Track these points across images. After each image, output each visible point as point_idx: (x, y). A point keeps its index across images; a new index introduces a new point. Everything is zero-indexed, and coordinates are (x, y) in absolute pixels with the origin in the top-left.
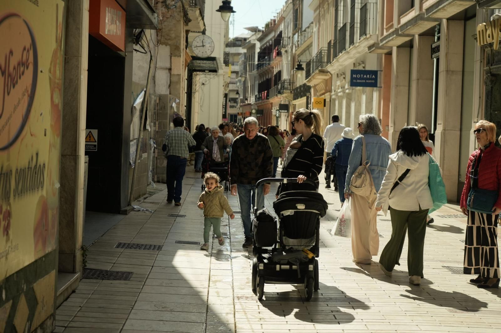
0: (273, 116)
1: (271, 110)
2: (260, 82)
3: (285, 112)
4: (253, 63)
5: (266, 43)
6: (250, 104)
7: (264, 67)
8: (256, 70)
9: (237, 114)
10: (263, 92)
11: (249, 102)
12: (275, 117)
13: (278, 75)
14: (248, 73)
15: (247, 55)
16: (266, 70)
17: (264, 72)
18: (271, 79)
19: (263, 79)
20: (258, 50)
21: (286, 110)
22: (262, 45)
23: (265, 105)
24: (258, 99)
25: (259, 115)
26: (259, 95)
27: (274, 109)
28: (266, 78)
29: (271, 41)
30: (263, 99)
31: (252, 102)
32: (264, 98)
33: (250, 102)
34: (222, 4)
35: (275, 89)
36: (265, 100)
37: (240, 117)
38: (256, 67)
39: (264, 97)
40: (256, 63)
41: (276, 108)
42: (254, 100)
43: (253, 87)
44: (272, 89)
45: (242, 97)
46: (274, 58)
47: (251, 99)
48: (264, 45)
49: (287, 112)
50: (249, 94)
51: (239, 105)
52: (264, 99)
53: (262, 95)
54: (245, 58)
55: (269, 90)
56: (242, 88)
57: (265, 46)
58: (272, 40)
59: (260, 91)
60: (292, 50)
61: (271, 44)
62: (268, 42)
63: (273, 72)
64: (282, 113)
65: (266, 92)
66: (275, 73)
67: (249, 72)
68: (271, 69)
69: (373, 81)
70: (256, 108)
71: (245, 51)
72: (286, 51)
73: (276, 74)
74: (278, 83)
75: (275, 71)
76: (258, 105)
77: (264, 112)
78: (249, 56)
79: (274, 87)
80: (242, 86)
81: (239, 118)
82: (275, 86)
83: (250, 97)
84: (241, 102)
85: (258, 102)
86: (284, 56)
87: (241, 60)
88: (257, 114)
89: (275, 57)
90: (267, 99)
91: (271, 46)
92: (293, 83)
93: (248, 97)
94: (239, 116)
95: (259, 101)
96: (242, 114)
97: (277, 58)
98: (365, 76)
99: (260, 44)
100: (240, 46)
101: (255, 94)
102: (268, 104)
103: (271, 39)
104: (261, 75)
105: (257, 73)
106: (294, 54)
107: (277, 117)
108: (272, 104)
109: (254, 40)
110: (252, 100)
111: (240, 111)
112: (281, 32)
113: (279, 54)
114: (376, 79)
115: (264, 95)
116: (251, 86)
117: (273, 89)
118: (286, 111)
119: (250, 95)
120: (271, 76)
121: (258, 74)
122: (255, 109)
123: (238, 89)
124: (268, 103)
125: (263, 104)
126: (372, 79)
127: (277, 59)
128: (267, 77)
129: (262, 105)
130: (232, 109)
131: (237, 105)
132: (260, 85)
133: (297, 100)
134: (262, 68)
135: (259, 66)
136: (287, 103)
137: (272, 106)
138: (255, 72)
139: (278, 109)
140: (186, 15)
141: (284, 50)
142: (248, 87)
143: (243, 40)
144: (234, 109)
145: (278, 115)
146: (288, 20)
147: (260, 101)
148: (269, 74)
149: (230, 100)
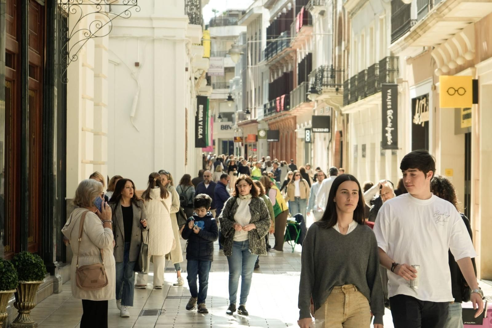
0: (297, 140)
1: (293, 131)
2: (272, 81)
3: (324, 132)
4: (254, 42)
5: (281, 9)
6: (255, 122)
7: (278, 52)
8: (264, 59)
9: (233, 140)
10: (278, 98)
11: (253, 118)
12: (304, 142)
13: (306, 61)
14: (250, 66)
15: (249, 36)
16: (283, 58)
17: (278, 62)
18: (292, 72)
19: (278, 75)
20: (266, 24)
21: (327, 128)
22: (273, 14)
23: (282, 120)
24: (269, 110)
25: (272, 140)
26: (271, 104)
27: (300, 127)
28: (282, 72)
29: (289, 5)
30: (278, 110)
31: (259, 117)
32: (280, 109)
33: (255, 117)
35: (302, 89)
36: (283, 112)
37: (239, 144)
38: (263, 54)
39: (280, 106)
40: (264, 46)
41: (304, 126)
42: (263, 114)
43: (259, 90)
44: (294, 90)
45: (240, 110)
46: (298, 30)
47: (257, 111)
48: (277, 13)
49: (329, 132)
50: (252, 105)
51: (236, 123)
52: (280, 111)
53: (275, 103)
54: (244, 42)
55: (289, 93)
56: (241, 94)
57: (280, 14)
58: (292, 2)
59: (272, 97)
60: (335, 7)
61: (290, 9)
62: (285, 6)
63: (296, 60)
64: (317, 135)
65: (283, 96)
66: (299, 61)
67: (252, 65)
68: (291, 54)
70: (267, 127)
71: (244, 30)
72: (322, 13)
73: (303, 61)
74: (307, 77)
75: (300, 56)
76: (270, 122)
77: (281, 134)
78: (252, 36)
79: (298, 87)
80: (241, 90)
81: (237, 146)
82: (302, 84)
83: (255, 108)
84: (239, 119)
85: (269, 116)
86: (317, 24)
87: (238, 46)
88: (268, 138)
89: (300, 28)
90: (286, 109)
91: (290, 11)
92: (340, 71)
93: (251, 109)
94: (237, 143)
95: (271, 114)
96: (241, 139)
97: (304, 29)
99: (270, 13)
100: (234, 24)
101: (264, 103)
102: (287, 119)
104: (273, 69)
105: (266, 65)
106: (340, 14)
107: (306, 142)
108: (295, 118)
109: (260, 7)
110: (258, 114)
111: (238, 135)
113: (307, 21)
115: (280, 102)
116: (255, 89)
117: (297, 90)
118: (326, 130)
119: (255, 105)
120: (292, 67)
121: (268, 67)
122: (265, 130)
124: (289, 116)
125: (278, 119)
127: (304, 32)
128: (285, 71)
129: (277, 122)
130: (224, 131)
131: (234, 125)
132: (271, 86)
133: (353, 105)
134: (274, 55)
135: (269, 52)
136: (327, 113)
137: (295, 123)
138: (263, 64)
139: (310, 125)
141: (319, 12)
142: (251, 91)
144: (229, 131)
145: (308, 139)
147: (274, 115)
148: (288, 63)
149: (222, 116)
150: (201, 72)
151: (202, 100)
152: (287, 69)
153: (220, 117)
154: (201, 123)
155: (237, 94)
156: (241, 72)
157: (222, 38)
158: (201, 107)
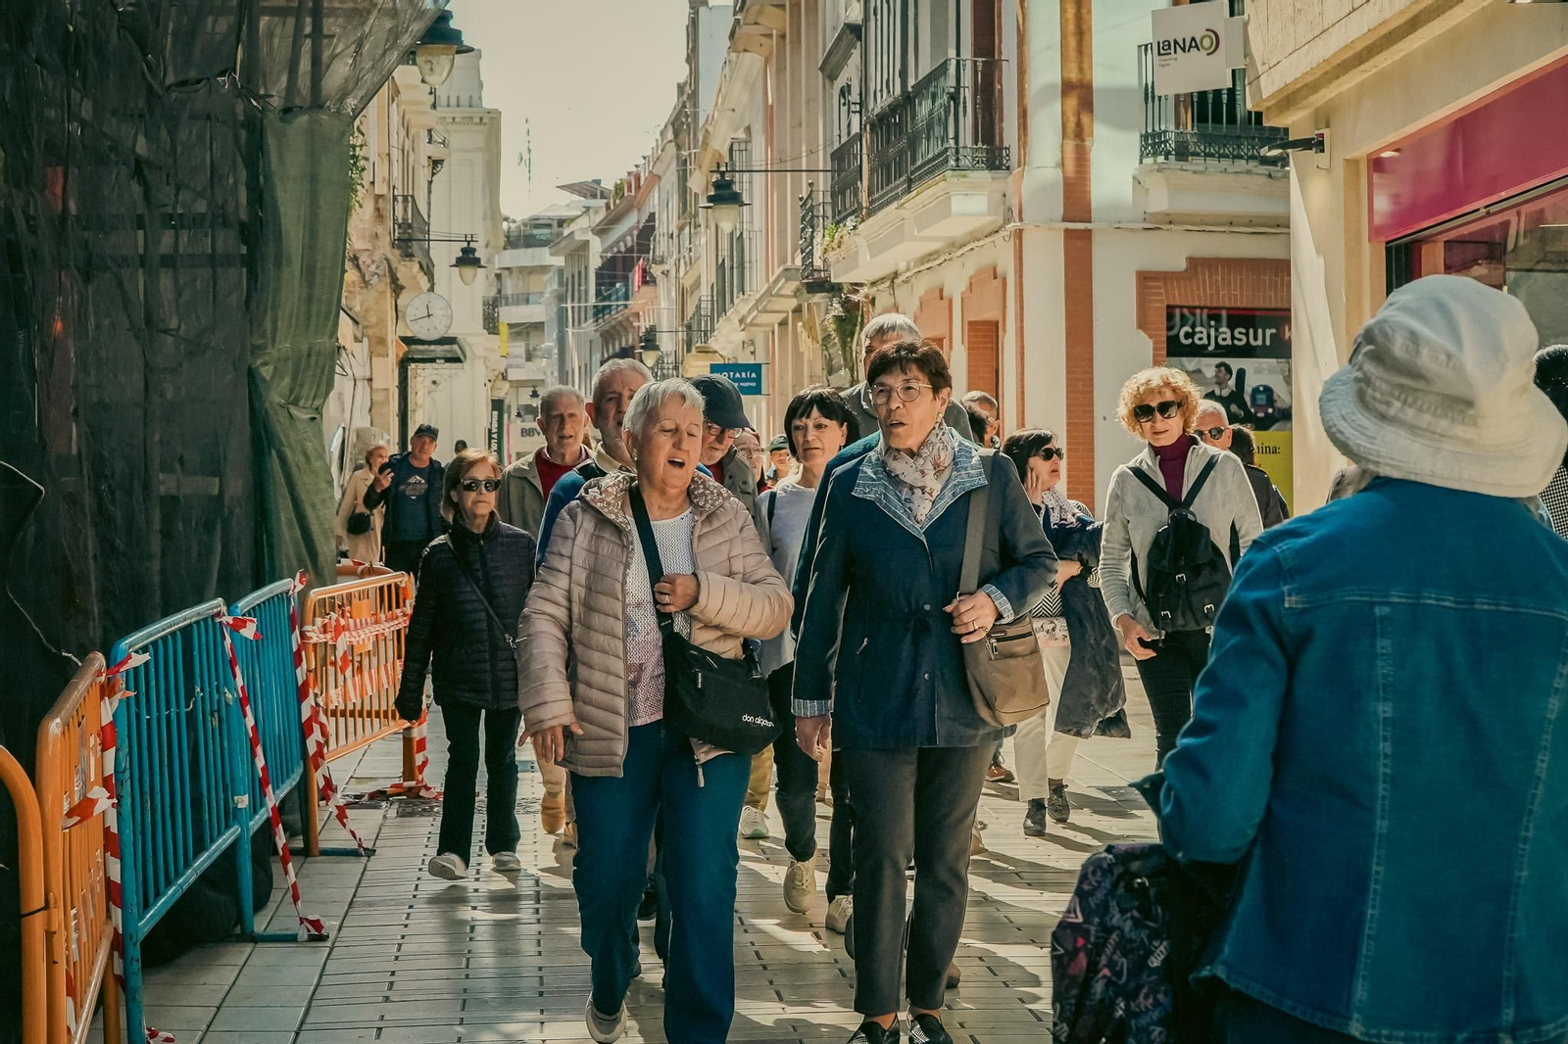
4: (576, 305)
5: (617, 243)
7: (613, 314)
8: (592, 321)
13: (649, 334)
14: (570, 327)
15: (567, 275)
16: (620, 324)
17: (614, 327)
18: (633, 348)
19: (614, 348)
20: (595, 262)
22: (605, 246)
28: (620, 345)
29: (629, 238)
34: (460, 254)
38: (590, 312)
40: (592, 299)
43: (585, 371)
46: (637, 289)
48: (611, 247)
54: (561, 284)
56: (556, 374)
57: (615, 249)
58: (632, 236)
60: (678, 271)
61: (629, 244)
62: (622, 238)
63: (638, 329)
66: (642, 331)
67: (573, 326)
68: (631, 319)
69: (754, 384)
71: (559, 261)
72: (665, 275)
73: (647, 332)
75: (643, 325)
78: (573, 276)
80: (556, 368)
86: (660, 287)
87: (549, 290)
89: (639, 287)
91: (630, 250)
97: (645, 289)
98: (738, 375)
99: (602, 243)
100: (544, 243)
103: (630, 232)
104: (606, 337)
105: (596, 330)
106: (683, 282)
109: (584, 230)
112: (652, 217)
113: (648, 279)
114: (758, 380)
116: (579, 368)
120: (633, 336)
121: (598, 334)
123: (543, 377)
126: (751, 380)
127: (646, 293)
128: (623, 345)
130: (528, 438)
134: (606, 317)
135: (599, 312)
138: (589, 326)
140: (394, 280)
141: (660, 271)
142: (573, 371)
143: (555, 224)
146: (669, 187)
148: (627, 332)
149: (522, 413)
150: (496, 373)
151: (498, 405)
152: (627, 341)
153: (519, 415)
154: (495, 436)
155: (549, 373)
156: (555, 336)
157: (522, 269)
158: (495, 413)
